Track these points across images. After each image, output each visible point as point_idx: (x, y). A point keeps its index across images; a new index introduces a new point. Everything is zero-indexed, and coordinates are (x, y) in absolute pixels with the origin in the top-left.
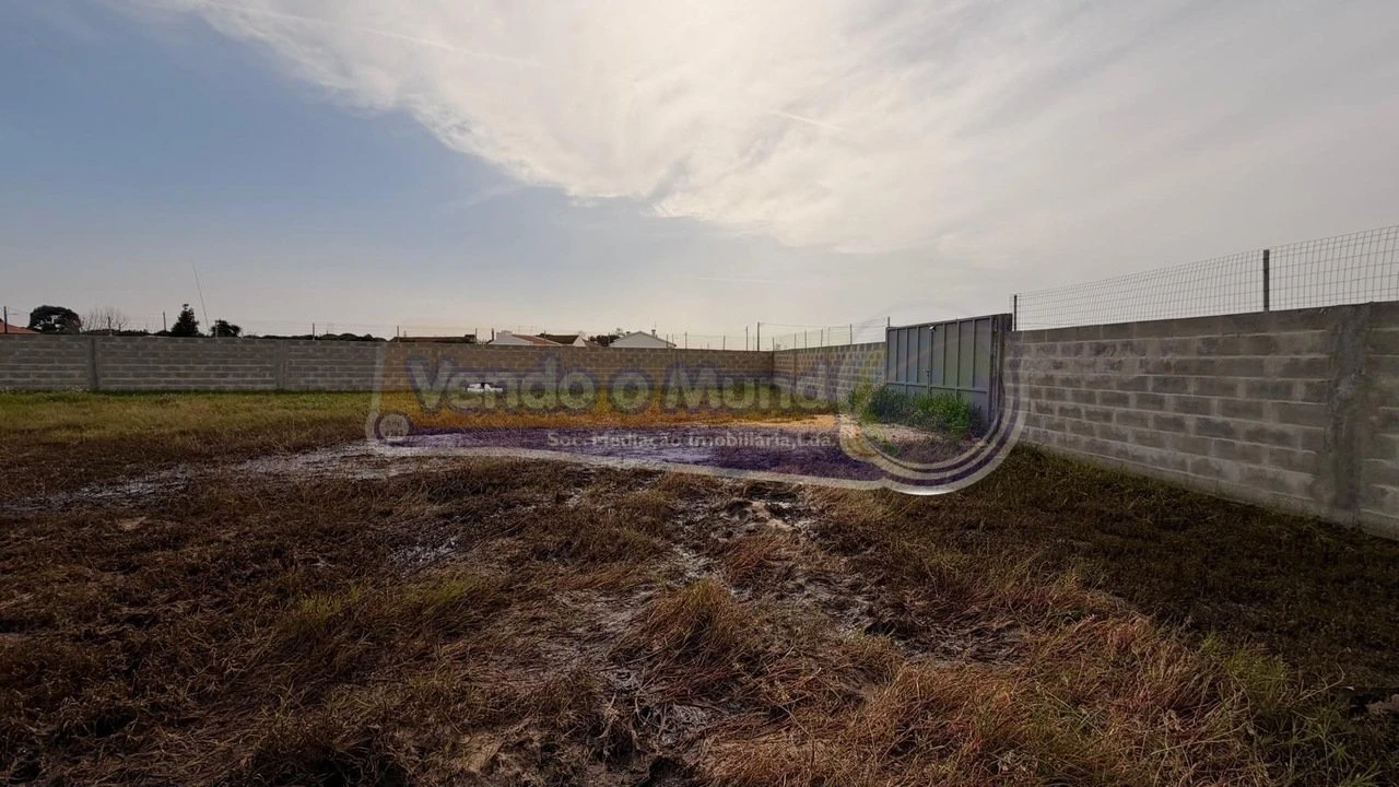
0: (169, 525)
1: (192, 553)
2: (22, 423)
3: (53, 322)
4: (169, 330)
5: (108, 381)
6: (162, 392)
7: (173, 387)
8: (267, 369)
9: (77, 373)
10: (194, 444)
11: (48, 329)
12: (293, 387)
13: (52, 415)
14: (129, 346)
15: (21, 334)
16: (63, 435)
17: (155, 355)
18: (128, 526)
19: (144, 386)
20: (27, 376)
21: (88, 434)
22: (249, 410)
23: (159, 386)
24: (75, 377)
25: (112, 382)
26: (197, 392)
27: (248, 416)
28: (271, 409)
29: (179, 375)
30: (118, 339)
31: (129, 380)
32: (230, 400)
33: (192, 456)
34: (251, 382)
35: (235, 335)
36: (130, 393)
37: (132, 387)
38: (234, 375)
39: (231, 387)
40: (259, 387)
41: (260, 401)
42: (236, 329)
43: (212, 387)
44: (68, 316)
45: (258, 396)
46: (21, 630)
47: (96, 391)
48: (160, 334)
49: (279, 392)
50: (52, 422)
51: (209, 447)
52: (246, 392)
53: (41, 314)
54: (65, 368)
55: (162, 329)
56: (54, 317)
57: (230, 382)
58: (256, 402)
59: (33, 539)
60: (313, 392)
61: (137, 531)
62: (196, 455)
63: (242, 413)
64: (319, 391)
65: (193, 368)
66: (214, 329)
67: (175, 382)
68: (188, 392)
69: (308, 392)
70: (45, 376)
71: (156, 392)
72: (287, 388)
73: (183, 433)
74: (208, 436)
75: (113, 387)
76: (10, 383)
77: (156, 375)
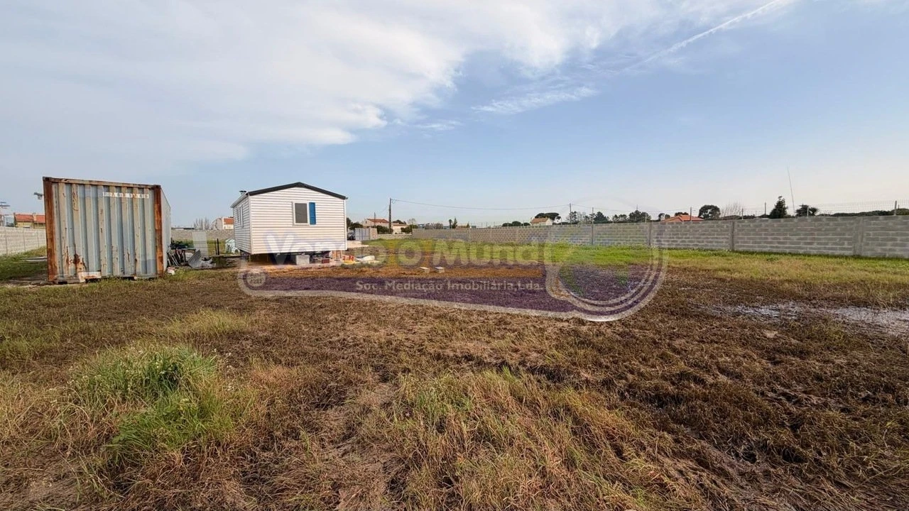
0: (794, 341)
1: (814, 365)
2: (705, 266)
3: (709, 213)
4: (768, 213)
5: (740, 246)
6: (770, 253)
7: (775, 250)
8: (846, 239)
9: (725, 240)
10: (797, 289)
11: (706, 217)
12: (869, 254)
13: (715, 263)
14: (752, 225)
15: (696, 221)
16: (722, 274)
17: (766, 230)
18: (770, 335)
19: (757, 249)
20: (703, 242)
21: (736, 275)
22: (834, 270)
23: (766, 250)
24: (723, 243)
25: (741, 246)
26: (791, 254)
27: (834, 274)
28: (852, 270)
29: (779, 243)
30: (746, 221)
31: (750, 246)
32: (816, 262)
33: (797, 298)
34: (832, 249)
35: (813, 215)
36: (752, 253)
37: (751, 250)
38: (818, 244)
39: (815, 252)
40: (837, 253)
41: (841, 263)
42: (814, 210)
43: (801, 251)
44: (715, 209)
45: (838, 260)
46: (728, 376)
47: (733, 251)
48: (763, 216)
49: (857, 257)
50: (716, 266)
51: (808, 293)
52: (828, 256)
53: (704, 209)
54: (719, 238)
55: (764, 213)
56: (709, 211)
57: (814, 248)
58: (838, 263)
59: (723, 329)
60: (889, 259)
61: (774, 340)
62: (799, 297)
63: (828, 272)
64: (898, 259)
65: (789, 239)
66: (798, 211)
67: (777, 247)
68: (785, 254)
69: (884, 258)
70: (711, 242)
71: (765, 253)
72: (863, 254)
73: (789, 281)
74: (808, 286)
75: (741, 249)
76: (697, 245)
77: (765, 242)
